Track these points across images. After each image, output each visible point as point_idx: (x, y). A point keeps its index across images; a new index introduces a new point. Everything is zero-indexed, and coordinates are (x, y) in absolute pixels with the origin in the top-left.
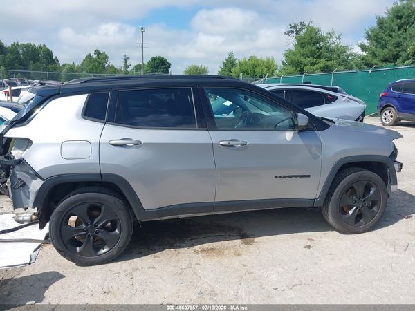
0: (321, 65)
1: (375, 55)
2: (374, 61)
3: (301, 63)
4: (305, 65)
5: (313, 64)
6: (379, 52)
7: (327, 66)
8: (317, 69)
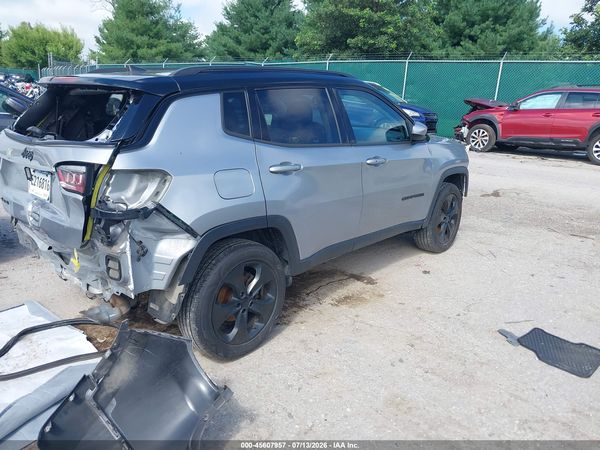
0: (162, 48)
1: (239, 42)
2: (240, 49)
3: (132, 42)
4: (139, 47)
5: (151, 46)
6: (244, 38)
7: (170, 51)
8: (157, 54)
